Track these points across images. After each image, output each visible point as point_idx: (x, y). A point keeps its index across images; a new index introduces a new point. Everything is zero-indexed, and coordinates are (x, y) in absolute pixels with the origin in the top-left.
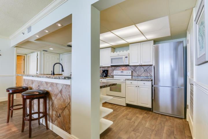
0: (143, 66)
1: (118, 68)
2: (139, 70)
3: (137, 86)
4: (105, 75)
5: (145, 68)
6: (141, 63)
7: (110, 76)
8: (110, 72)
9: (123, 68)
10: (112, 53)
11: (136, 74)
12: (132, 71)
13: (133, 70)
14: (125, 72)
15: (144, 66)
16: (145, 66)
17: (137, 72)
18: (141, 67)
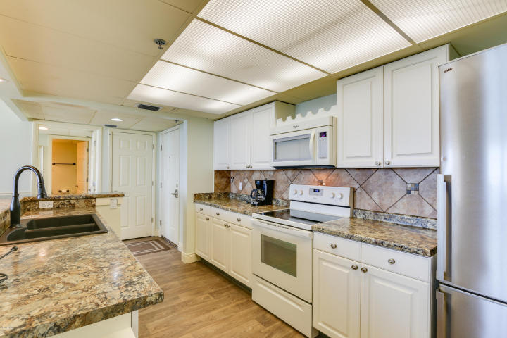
0: (399, 172)
1: (303, 175)
2: (380, 186)
3: (359, 269)
4: (262, 198)
5: (412, 179)
6: (388, 158)
7: (280, 200)
8: (279, 187)
9: (323, 176)
10: (280, 120)
11: (371, 201)
12: (354, 191)
13: (356, 186)
14: (328, 193)
15: (405, 172)
16: (410, 172)
17: (375, 196)
18: (392, 173)
